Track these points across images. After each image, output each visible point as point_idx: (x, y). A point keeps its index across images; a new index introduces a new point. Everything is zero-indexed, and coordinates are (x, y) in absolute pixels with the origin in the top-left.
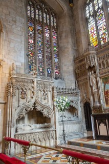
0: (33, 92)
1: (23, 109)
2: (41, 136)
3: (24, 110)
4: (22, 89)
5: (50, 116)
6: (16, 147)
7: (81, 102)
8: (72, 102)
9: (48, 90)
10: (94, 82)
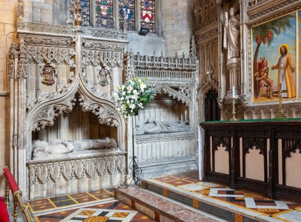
0: (73, 69)
1: (46, 108)
2: (90, 166)
3: (51, 111)
4: (45, 61)
5: (115, 122)
6: (33, 187)
7: (198, 90)
8: (177, 89)
9: (113, 62)
10: (233, 38)
